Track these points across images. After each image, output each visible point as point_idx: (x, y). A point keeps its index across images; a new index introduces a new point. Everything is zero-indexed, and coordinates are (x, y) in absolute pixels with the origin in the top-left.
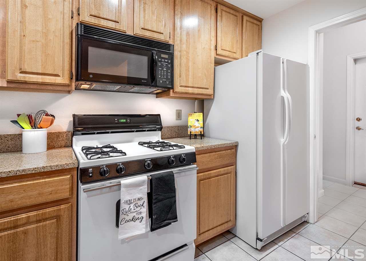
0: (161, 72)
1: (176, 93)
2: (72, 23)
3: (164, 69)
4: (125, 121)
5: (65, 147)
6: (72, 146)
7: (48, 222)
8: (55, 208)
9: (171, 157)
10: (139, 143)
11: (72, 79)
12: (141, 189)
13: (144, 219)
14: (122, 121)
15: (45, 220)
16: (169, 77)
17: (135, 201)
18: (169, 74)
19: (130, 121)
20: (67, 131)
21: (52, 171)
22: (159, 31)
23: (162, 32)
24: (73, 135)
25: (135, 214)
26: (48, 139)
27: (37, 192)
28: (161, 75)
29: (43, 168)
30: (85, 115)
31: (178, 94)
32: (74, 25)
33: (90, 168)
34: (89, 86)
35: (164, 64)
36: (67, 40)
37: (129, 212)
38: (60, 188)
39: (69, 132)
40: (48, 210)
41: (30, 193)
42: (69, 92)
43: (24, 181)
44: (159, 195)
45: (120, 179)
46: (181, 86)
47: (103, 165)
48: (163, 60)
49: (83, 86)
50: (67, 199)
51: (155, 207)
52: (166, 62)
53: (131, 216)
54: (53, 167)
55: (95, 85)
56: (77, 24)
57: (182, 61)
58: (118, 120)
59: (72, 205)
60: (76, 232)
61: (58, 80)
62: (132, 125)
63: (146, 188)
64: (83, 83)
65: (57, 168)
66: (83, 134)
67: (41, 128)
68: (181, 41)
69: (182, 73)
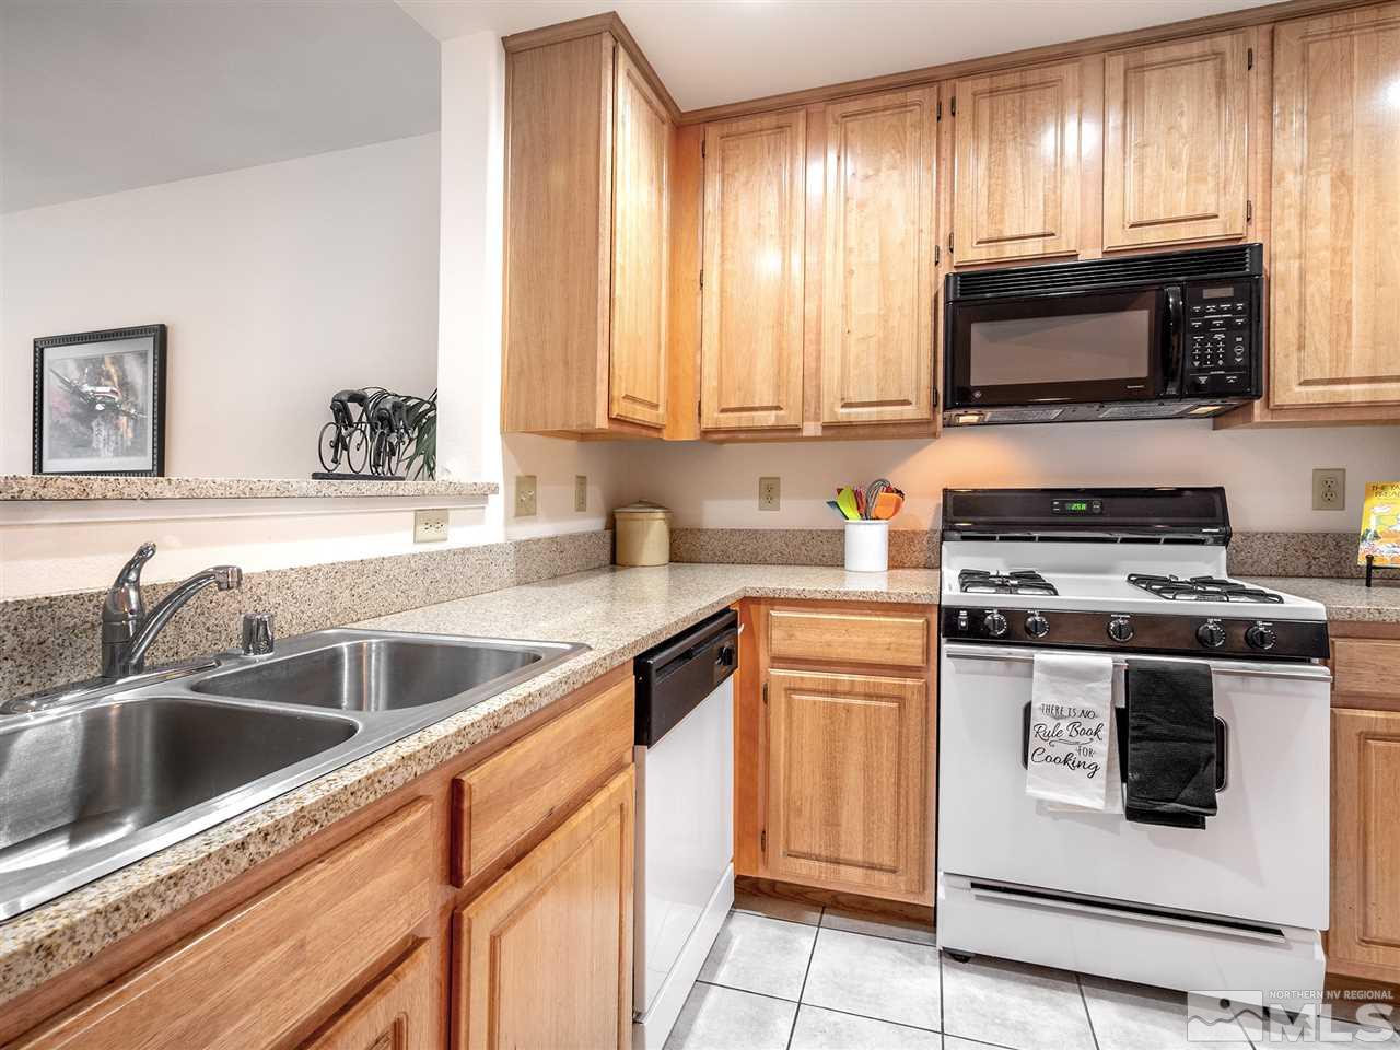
0: (1203, 349)
1: (1280, 409)
2: (937, 276)
3: (1216, 336)
4: (1084, 507)
5: (925, 567)
6: (940, 567)
7: (883, 704)
8: (896, 681)
9: (1211, 621)
10: (1129, 578)
11: (935, 405)
12: (1090, 689)
13: (1101, 773)
14: (1076, 507)
15: (879, 697)
16: (1239, 360)
17: (1072, 714)
18: (1239, 350)
19: (1102, 507)
20: (932, 530)
21: (891, 603)
22: (1199, 213)
23: (1211, 211)
24: (943, 539)
25: (1072, 749)
26: (890, 545)
27: (867, 639)
28: (1202, 358)
29: (876, 593)
30: (975, 491)
31: (1289, 413)
32: (941, 281)
33: (963, 610)
34: (976, 417)
35: (1217, 319)
36: (927, 319)
37: (1056, 739)
38: (905, 641)
39: (935, 532)
40: (883, 680)
41: (855, 639)
42: (934, 435)
43: (846, 613)
44: (1148, 719)
45: (1033, 651)
46: (1306, 383)
47: (992, 609)
48: (1211, 308)
49: (962, 419)
50: (918, 669)
51: (1134, 749)
52: (1228, 311)
53: (1061, 750)
54: (892, 596)
55: (989, 414)
56: (947, 276)
57: (1311, 289)
58: (1063, 504)
59: (926, 683)
60: (935, 746)
61: (909, 413)
62: (1108, 520)
63: (1107, 688)
64: (961, 412)
65: (900, 600)
66: (965, 538)
67: (878, 519)
68: (1303, 215)
69: (1307, 334)
